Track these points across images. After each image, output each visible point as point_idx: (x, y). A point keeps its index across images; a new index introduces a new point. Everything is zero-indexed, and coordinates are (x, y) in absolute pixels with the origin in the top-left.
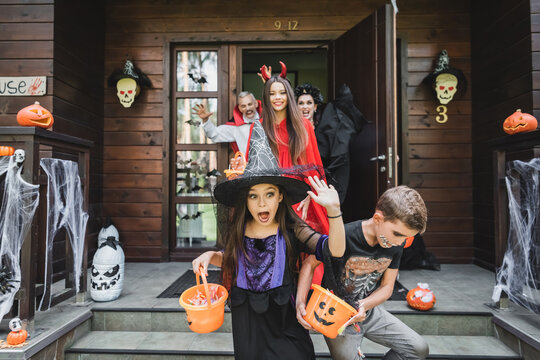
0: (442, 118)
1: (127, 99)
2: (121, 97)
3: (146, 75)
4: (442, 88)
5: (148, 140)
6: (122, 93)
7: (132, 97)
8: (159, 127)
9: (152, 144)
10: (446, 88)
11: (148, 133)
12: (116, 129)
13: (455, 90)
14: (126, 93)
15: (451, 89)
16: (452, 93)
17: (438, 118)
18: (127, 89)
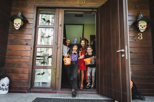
0: (140, 38)
1: (17, 26)
2: (15, 25)
3: (26, 18)
4: (141, 26)
5: (25, 43)
6: (16, 24)
7: (19, 25)
8: (30, 38)
9: (27, 44)
10: (143, 26)
11: (26, 40)
12: (13, 38)
13: (146, 27)
14: (17, 24)
15: (144, 26)
16: (145, 28)
17: (139, 38)
18: (18, 23)
